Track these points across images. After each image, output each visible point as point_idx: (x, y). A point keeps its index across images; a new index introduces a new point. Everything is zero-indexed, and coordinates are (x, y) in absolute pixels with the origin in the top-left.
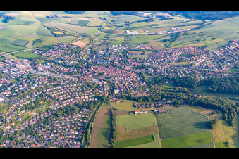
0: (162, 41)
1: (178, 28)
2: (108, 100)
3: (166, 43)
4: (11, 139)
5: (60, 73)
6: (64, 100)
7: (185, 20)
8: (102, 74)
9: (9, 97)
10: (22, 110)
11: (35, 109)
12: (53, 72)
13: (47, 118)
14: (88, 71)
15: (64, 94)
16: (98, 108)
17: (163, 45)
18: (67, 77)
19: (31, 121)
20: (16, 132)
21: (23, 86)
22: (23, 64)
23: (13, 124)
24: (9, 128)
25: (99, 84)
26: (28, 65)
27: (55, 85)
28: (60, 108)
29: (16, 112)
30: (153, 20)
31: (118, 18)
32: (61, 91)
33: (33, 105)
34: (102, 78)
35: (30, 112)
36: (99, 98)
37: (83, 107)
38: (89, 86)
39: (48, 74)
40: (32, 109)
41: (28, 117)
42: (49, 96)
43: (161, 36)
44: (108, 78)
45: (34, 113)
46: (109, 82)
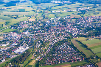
0: (77, 14)
1: (82, 8)
3: (80, 15)
7: (83, 4)
17: (79, 16)
30: (64, 5)
31: (41, 5)
43: (75, 12)
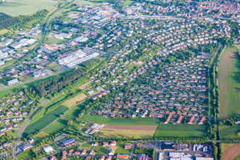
2: (231, 42)
4: (123, 91)
5: (157, 14)
6: (173, 45)
8: (217, 12)
9: (105, 50)
10: (125, 61)
11: (140, 58)
12: (148, 14)
13: (158, 65)
14: (196, 9)
15: (170, 38)
16: (219, 51)
18: (169, 18)
19: (139, 71)
20: (126, 84)
21: (116, 34)
22: (104, 9)
23: (120, 77)
24: (116, 81)
25: (215, 24)
26: (112, 10)
27: (156, 29)
28: (171, 54)
29: (118, 64)
32: (166, 35)
33: (136, 53)
34: (218, 16)
35: (135, 62)
36: (219, 40)
37: (200, 50)
38: (201, 26)
39: (143, 17)
40: (136, 58)
41: (135, 67)
42: (152, 42)
44: (226, 16)
45: (140, 63)
46: (229, 21)
